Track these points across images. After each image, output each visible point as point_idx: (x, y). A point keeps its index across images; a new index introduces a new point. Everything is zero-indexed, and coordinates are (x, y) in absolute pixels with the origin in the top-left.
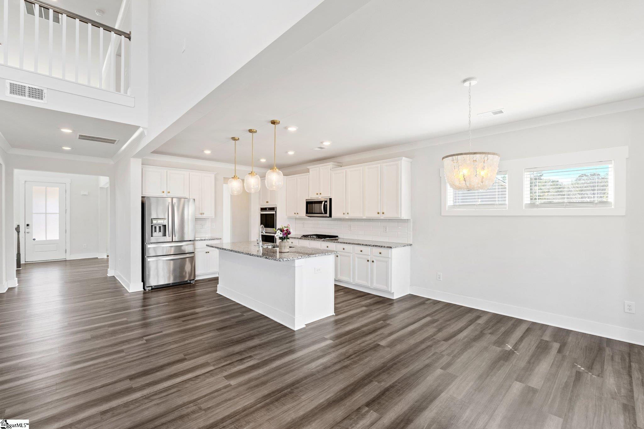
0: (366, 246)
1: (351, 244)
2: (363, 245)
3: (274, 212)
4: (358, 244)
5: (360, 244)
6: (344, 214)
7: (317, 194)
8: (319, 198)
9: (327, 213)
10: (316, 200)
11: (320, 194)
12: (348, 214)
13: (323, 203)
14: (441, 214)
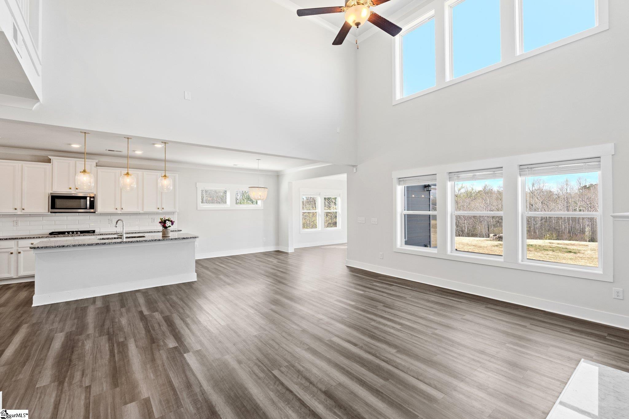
6: (116, 209)
7: (70, 189)
8: (73, 192)
9: (93, 208)
10: (73, 195)
11: (77, 189)
12: (122, 209)
13: (88, 198)
14: (197, 209)
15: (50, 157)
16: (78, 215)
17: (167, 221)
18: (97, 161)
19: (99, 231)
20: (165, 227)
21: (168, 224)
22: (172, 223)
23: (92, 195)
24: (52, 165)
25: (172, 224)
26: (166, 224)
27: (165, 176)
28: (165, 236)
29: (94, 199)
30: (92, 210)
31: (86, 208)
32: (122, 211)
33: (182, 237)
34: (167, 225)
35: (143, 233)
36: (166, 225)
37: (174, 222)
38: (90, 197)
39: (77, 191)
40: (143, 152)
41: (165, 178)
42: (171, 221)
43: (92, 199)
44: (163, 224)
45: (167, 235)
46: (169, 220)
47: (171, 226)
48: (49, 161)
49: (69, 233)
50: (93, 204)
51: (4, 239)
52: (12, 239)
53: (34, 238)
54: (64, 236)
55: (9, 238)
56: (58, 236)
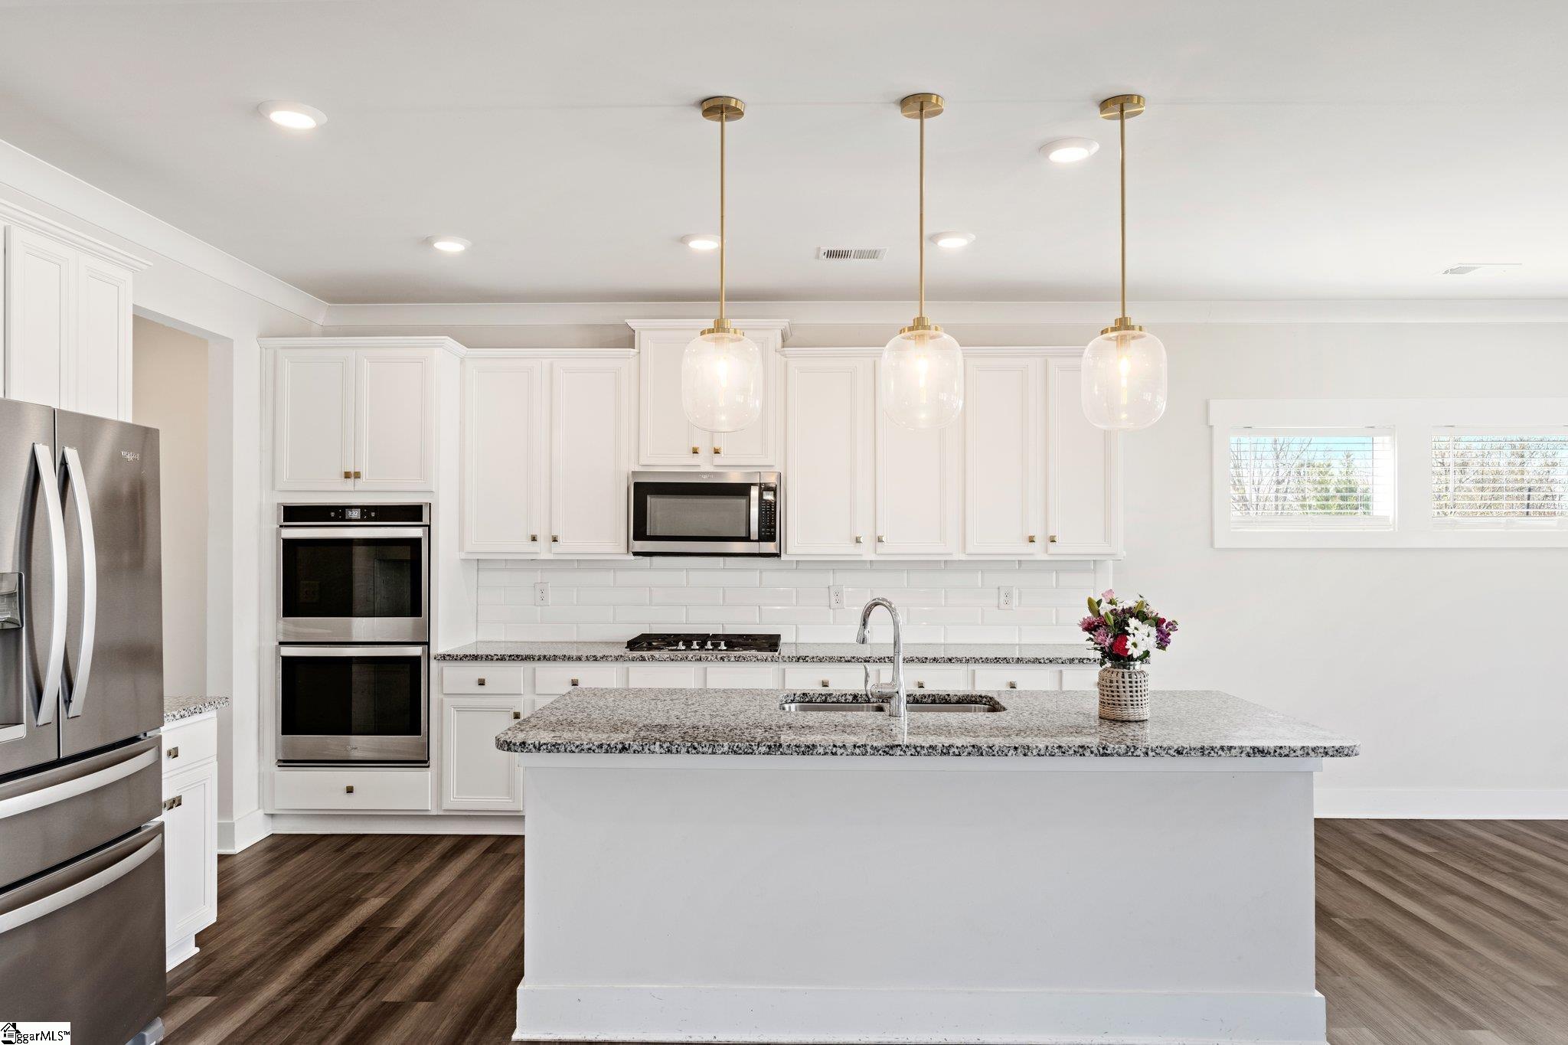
0: (1037, 666)
1: (959, 660)
2: (1019, 660)
3: (414, 532)
4: (997, 660)
5: (1006, 660)
6: (858, 541)
7: (695, 452)
8: (705, 469)
9: (772, 538)
10: (705, 480)
11: (717, 452)
12: (880, 540)
13: (754, 492)
14: (1212, 544)
15: (633, 323)
16: (722, 565)
17: (1133, 622)
18: (783, 323)
19: (794, 641)
20: (1117, 655)
21: (1141, 636)
22: (1163, 632)
23: (772, 480)
24: (637, 357)
25: (1163, 642)
26: (1131, 639)
27: (1123, 324)
28: (1118, 713)
29: (775, 495)
30: (769, 547)
31: (748, 538)
32: (879, 551)
33: (1248, 743)
34: (1135, 645)
35: (968, 661)
36: (1129, 645)
37: (1173, 625)
38: (765, 488)
39: (718, 460)
40: (973, 237)
41: (1122, 340)
42: (1158, 622)
43: (769, 496)
44: (1109, 641)
45: (1132, 713)
46: (1142, 617)
47: (1155, 653)
48: (628, 340)
49: (688, 646)
50: (770, 517)
51: (497, 659)
52: (518, 658)
53: (579, 659)
54: (672, 658)
55: (510, 656)
56: (653, 657)
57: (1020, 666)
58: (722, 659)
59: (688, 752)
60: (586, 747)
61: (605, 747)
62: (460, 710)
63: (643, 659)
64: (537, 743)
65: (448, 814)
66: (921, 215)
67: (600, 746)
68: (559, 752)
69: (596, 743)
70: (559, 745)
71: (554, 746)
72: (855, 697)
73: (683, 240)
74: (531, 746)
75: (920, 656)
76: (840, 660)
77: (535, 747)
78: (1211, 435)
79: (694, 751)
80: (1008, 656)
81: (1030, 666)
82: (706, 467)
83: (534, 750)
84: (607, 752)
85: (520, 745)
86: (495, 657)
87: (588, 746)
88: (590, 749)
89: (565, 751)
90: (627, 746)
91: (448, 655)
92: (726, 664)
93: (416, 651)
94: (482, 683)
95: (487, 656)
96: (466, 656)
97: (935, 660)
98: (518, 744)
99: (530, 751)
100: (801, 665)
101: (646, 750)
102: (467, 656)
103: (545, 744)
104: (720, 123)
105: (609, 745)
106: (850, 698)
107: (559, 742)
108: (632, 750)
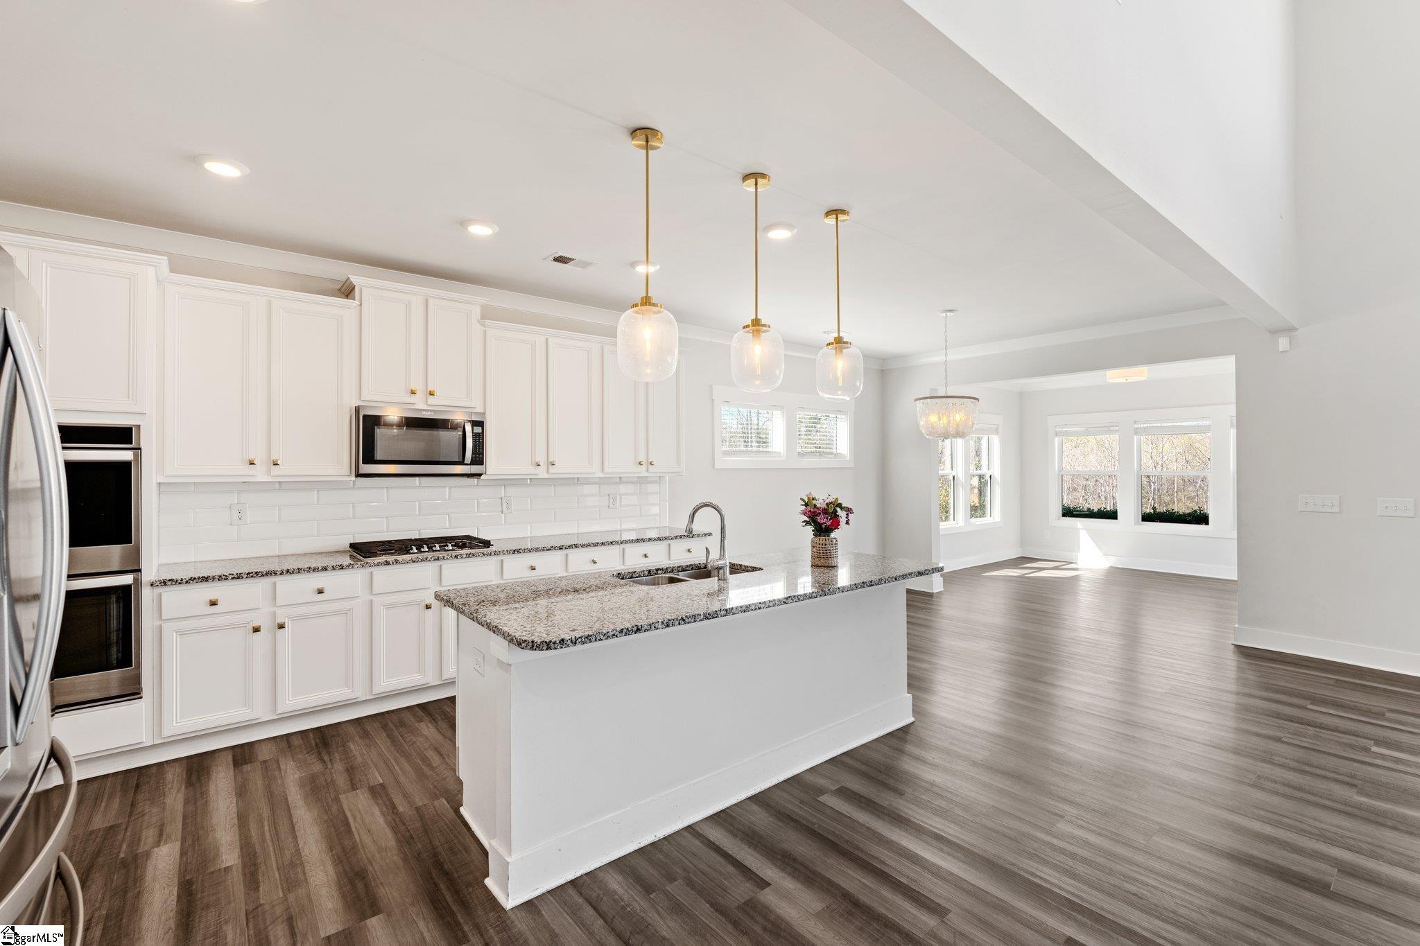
3: (125, 455)
6: (537, 465)
7: (413, 393)
9: (480, 462)
11: (431, 394)
12: (552, 465)
13: (468, 427)
14: (714, 467)
15: (355, 279)
18: (483, 302)
23: (479, 417)
24: (358, 308)
29: (483, 428)
30: (475, 469)
31: (462, 463)
32: (551, 471)
38: (475, 424)
39: (434, 400)
40: (658, 267)
43: (478, 430)
49: (419, 548)
50: (479, 446)
51: (233, 579)
52: (258, 574)
53: (325, 569)
54: (414, 560)
55: (249, 573)
56: (397, 561)
57: (650, 543)
58: (456, 557)
59: (679, 624)
60: (611, 634)
61: (625, 631)
62: (182, 633)
63: (387, 563)
64: (573, 637)
65: (166, 741)
66: (756, 252)
67: (621, 631)
68: (591, 642)
69: (618, 629)
70: (591, 636)
71: (587, 638)
72: (649, 571)
73: (463, 223)
74: (569, 641)
75: (594, 542)
76: (543, 549)
77: (572, 642)
78: (713, 404)
79: (683, 622)
80: (644, 537)
81: (656, 542)
82: (421, 405)
83: (571, 644)
84: (626, 634)
85: (560, 642)
86: (231, 577)
87: (612, 633)
88: (614, 635)
89: (596, 640)
90: (640, 627)
91: (170, 580)
92: (459, 560)
93: (127, 579)
94: (213, 603)
95: (220, 576)
96: (193, 579)
97: (603, 544)
98: (558, 642)
99: (568, 646)
100: (517, 555)
101: (653, 628)
102: (195, 579)
103: (580, 638)
104: (645, 151)
105: (627, 629)
106: (646, 573)
107: (591, 634)
108: (643, 629)
